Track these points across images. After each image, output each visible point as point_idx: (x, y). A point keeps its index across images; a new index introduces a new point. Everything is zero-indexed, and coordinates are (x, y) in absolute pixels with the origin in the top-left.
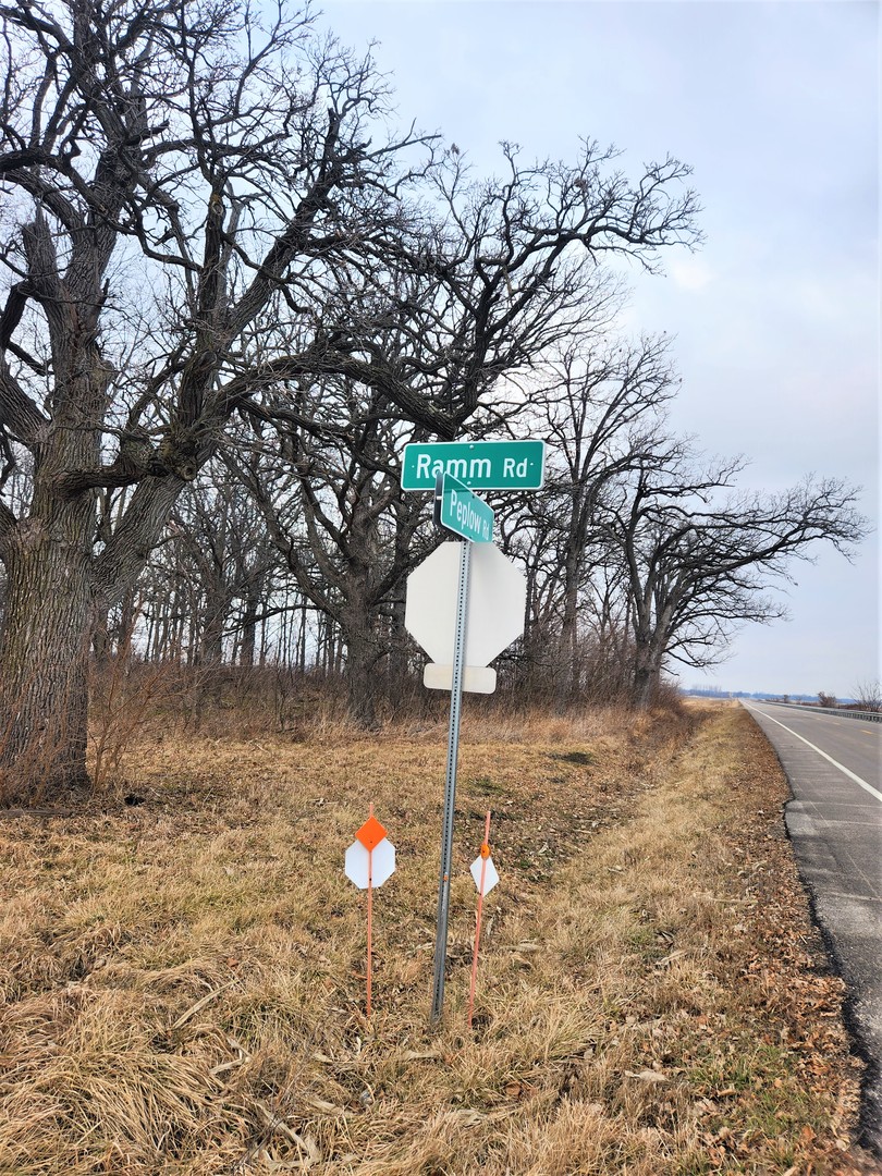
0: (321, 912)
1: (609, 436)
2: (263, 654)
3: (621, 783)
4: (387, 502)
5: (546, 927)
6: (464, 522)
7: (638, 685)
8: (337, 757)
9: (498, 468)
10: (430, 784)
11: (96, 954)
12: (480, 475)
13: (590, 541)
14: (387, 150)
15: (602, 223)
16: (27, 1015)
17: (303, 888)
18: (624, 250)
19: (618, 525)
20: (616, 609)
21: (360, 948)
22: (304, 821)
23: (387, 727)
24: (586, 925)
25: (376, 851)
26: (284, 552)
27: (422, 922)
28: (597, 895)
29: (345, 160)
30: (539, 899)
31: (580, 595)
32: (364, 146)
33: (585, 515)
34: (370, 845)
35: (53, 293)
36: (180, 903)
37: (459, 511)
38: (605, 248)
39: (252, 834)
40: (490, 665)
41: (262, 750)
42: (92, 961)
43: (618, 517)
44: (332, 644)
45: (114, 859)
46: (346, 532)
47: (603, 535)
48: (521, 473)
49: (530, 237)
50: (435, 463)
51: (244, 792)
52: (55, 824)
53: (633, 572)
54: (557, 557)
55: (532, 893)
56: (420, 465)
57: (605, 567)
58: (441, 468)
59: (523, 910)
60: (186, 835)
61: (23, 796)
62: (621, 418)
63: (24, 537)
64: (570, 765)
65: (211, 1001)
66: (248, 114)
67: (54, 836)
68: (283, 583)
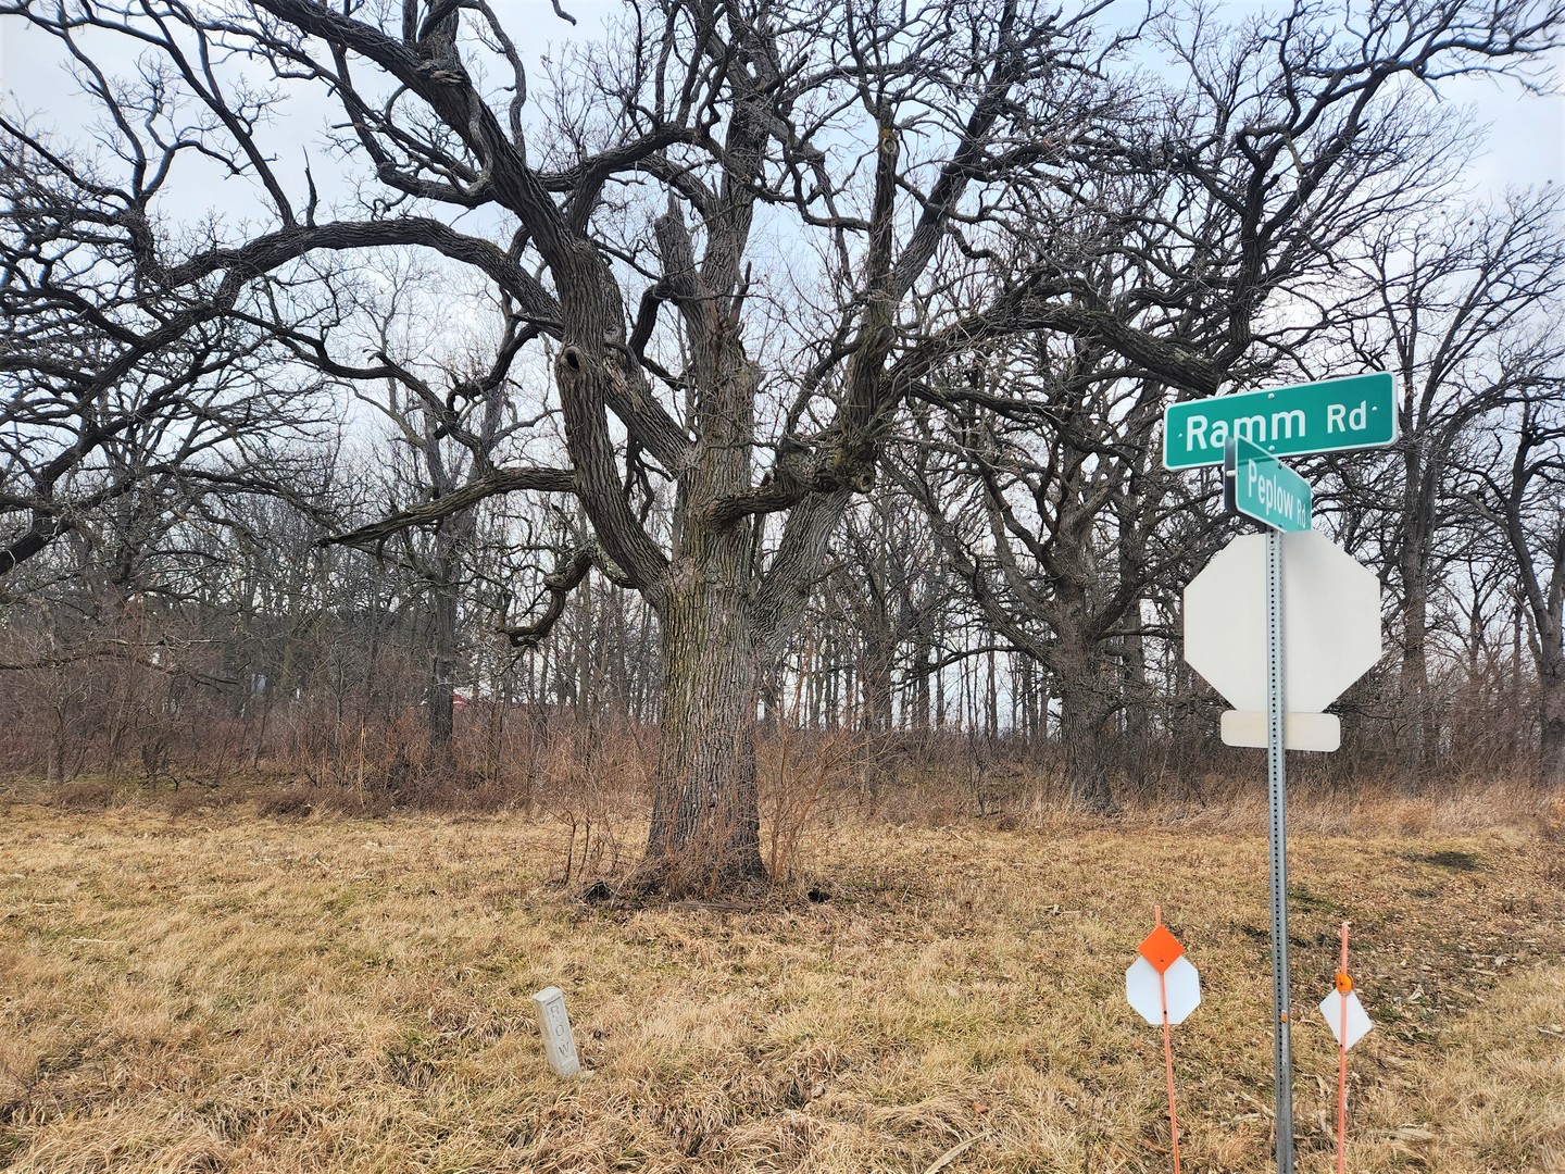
0: (1087, 1055)
1: (1464, 356)
2: (941, 713)
3: (1537, 900)
4: (1106, 495)
5: (1440, 1109)
6: (1269, 505)
7: (1549, 746)
8: (1065, 850)
9: (1316, 420)
10: (1212, 892)
11: (812, 1079)
12: (1288, 435)
13: (1439, 522)
14: (1080, 17)
15: (1446, 36)
16: (752, 1142)
17: (1056, 1022)
18: (1486, 70)
19: (1490, 493)
20: (1494, 627)
21: (1151, 1109)
22: (1039, 933)
23: (1130, 812)
24: (1513, 1111)
25: (1167, 974)
26: (966, 577)
27: (1236, 1084)
28: (1525, 1066)
29: (1028, 44)
30: (1422, 1067)
31: (1429, 608)
32: (1053, 18)
33: (1429, 482)
34: (1161, 963)
35: (690, 293)
36: (900, 1027)
37: (1261, 489)
38: (1453, 74)
39: (973, 946)
40: (1332, 709)
41: (962, 839)
42: (808, 1086)
43: (1491, 482)
44: (1033, 698)
45: (809, 966)
46: (1049, 543)
47: (1461, 512)
48: (1357, 422)
49: (1324, 83)
50: (1214, 426)
51: (950, 892)
52: (735, 921)
53: (1524, 562)
54: (1383, 553)
55: (1406, 1057)
56: (1191, 432)
57: (1470, 561)
58: (1225, 433)
59: (1396, 1080)
60: (888, 942)
61: (697, 886)
62: (1483, 326)
63: (677, 580)
64: (1443, 871)
65: (964, 1154)
66: (917, 19)
67: (737, 935)
68: (960, 620)
